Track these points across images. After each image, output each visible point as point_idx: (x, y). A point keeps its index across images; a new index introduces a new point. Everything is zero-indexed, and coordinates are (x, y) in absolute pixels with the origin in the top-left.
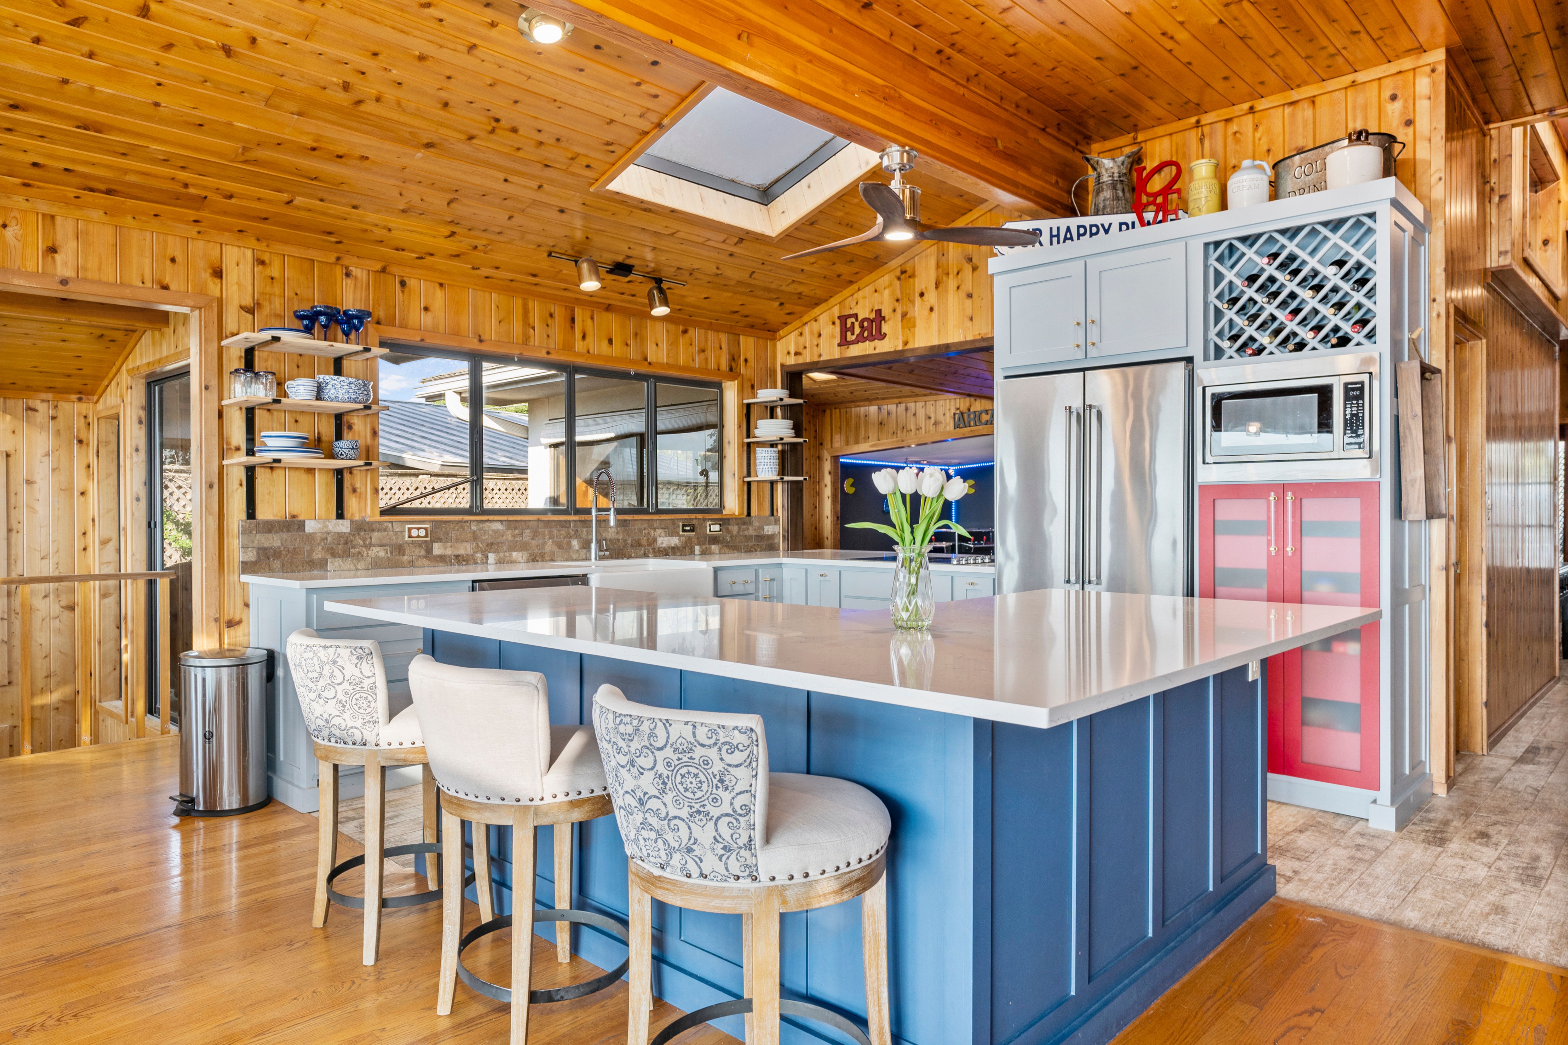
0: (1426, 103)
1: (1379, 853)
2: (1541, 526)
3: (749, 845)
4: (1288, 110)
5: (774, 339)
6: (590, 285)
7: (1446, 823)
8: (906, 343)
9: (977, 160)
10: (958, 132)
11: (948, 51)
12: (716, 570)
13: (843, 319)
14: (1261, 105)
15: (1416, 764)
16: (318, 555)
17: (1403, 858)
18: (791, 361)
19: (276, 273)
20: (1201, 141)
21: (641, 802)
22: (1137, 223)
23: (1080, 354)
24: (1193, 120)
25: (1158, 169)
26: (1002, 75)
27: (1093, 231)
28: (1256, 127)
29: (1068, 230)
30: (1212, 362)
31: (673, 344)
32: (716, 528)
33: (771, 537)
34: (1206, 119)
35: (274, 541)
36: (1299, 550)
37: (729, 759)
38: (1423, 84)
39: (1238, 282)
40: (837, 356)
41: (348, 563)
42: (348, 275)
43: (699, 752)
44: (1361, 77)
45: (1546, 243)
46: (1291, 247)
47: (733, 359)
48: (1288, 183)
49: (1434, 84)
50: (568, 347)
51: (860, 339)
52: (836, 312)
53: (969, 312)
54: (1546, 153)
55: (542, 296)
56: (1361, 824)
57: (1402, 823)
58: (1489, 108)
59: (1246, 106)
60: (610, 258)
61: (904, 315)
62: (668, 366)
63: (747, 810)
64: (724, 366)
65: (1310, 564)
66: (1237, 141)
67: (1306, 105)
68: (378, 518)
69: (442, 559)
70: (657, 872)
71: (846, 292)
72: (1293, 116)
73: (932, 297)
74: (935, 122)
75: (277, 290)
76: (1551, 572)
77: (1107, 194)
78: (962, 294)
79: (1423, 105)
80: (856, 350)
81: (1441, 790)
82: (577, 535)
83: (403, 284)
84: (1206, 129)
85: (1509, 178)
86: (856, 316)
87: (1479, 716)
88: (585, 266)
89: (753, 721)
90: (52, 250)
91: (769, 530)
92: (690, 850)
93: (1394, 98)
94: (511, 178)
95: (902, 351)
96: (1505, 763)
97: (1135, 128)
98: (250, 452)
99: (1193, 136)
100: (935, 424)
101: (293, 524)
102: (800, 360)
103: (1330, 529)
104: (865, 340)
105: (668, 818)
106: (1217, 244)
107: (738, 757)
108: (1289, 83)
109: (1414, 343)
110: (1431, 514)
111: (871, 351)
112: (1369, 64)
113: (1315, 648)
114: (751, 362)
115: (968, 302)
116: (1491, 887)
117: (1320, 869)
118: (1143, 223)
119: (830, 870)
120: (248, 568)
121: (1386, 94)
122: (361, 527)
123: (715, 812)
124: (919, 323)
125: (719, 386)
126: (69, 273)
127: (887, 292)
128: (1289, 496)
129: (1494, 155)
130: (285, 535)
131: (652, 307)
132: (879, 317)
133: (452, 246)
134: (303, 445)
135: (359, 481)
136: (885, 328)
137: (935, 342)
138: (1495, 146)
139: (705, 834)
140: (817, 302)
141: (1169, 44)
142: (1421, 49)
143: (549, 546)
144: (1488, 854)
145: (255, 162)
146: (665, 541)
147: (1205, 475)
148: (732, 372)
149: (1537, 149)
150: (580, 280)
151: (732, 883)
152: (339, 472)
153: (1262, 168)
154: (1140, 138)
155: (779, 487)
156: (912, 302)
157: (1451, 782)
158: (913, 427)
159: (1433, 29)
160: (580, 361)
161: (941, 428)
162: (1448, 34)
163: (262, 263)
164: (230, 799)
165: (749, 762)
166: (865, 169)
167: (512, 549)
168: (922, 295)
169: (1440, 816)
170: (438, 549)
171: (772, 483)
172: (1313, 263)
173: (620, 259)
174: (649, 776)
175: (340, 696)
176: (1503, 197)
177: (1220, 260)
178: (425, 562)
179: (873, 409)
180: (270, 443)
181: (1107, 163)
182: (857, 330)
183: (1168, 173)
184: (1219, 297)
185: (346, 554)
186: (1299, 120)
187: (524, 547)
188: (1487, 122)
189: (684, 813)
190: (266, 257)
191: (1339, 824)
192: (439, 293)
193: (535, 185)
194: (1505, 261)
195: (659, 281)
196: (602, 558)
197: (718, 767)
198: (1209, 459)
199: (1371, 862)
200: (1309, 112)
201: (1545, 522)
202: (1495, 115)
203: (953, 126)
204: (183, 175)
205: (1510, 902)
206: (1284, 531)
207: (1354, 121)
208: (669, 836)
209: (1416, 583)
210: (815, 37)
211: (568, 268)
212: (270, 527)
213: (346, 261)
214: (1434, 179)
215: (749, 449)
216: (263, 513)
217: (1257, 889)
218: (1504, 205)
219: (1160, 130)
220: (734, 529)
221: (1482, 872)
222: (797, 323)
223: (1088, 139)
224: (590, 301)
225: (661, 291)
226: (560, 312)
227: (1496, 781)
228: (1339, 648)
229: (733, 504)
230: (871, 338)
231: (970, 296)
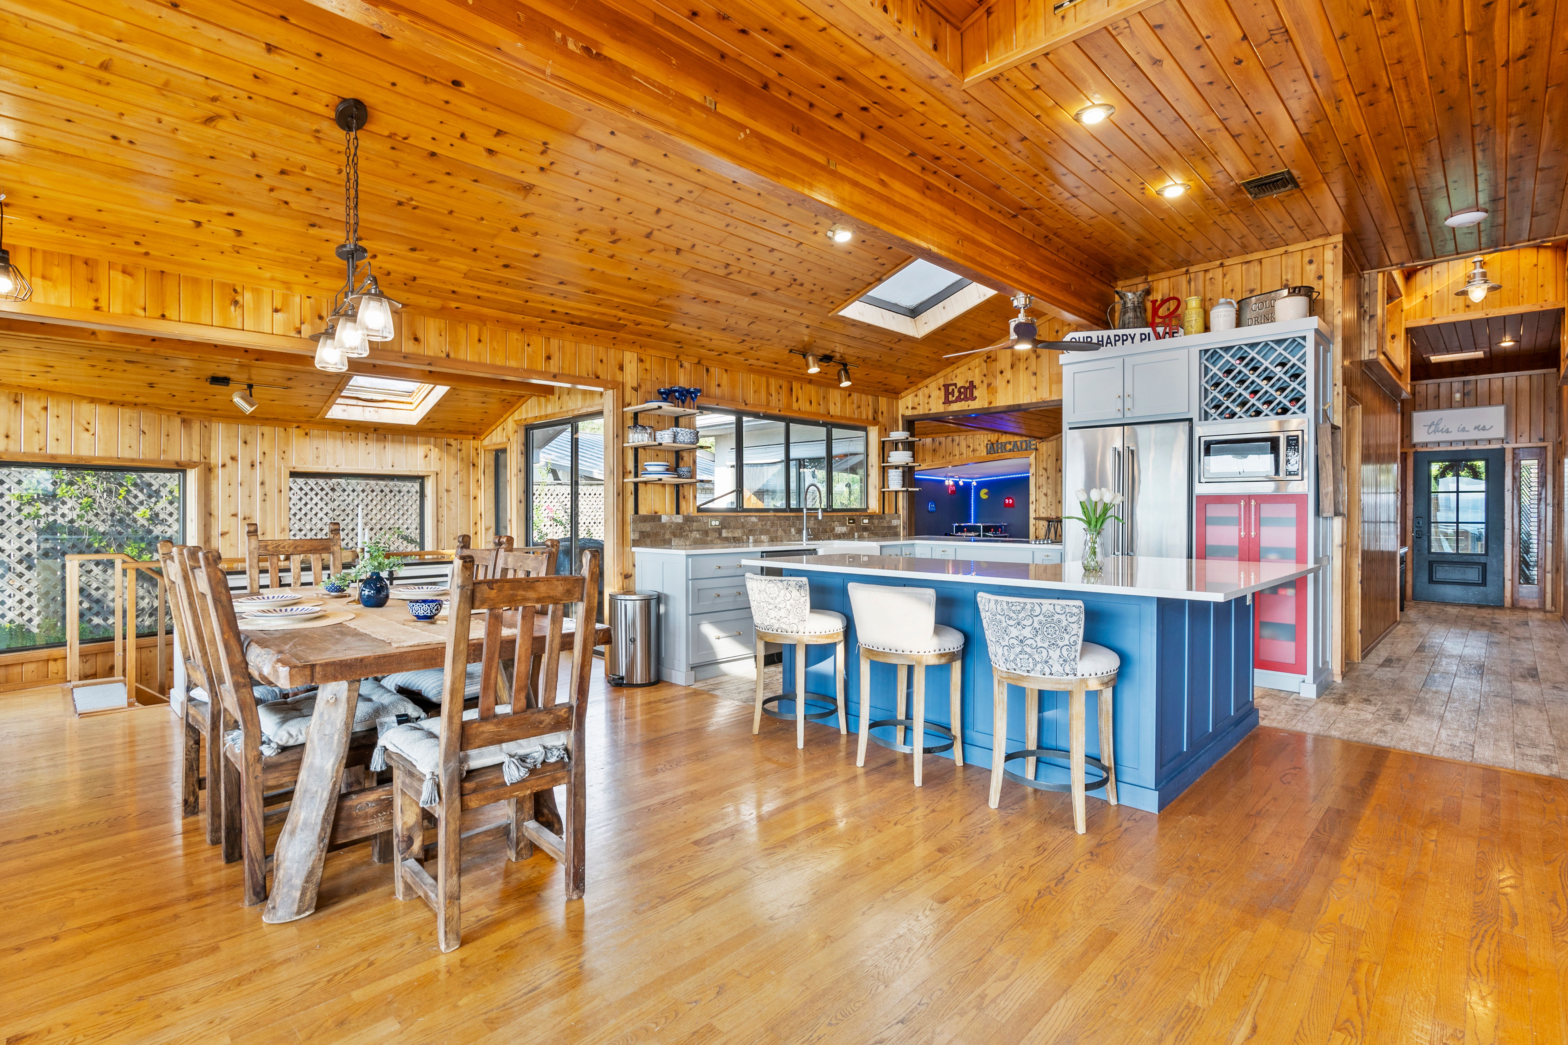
0: (1331, 266)
1: (1310, 708)
2: (1389, 522)
3: (1074, 660)
4: (1244, 267)
5: (897, 399)
6: (814, 370)
7: (1345, 695)
8: (990, 403)
9: (1061, 298)
10: (1053, 282)
11: (1051, 236)
12: (881, 547)
13: (946, 387)
14: (1227, 262)
15: (1325, 662)
16: (667, 537)
17: (1324, 710)
18: (909, 413)
19: (648, 367)
20: (1189, 282)
21: (1021, 641)
22: (1152, 336)
23: (1120, 415)
24: (1184, 269)
25: (1164, 302)
26: (1078, 248)
27: (1124, 339)
28: (1224, 275)
29: (1109, 337)
30: (1203, 422)
31: (843, 403)
32: (866, 521)
33: (896, 527)
34: (1192, 269)
35: (647, 527)
36: (1258, 535)
37: (1070, 620)
38: (1329, 255)
39: (1220, 374)
40: (942, 410)
41: (681, 542)
42: (681, 366)
43: (1056, 617)
44: (1290, 248)
45: (1393, 337)
46: (1253, 354)
47: (875, 412)
48: (1248, 314)
49: (1335, 255)
50: (789, 407)
51: (959, 400)
52: (941, 382)
53: (1034, 384)
54: (1395, 282)
55: (777, 376)
56: (1294, 696)
57: (1319, 695)
58: (1364, 261)
59: (1218, 263)
60: (822, 352)
61: (989, 385)
62: (842, 417)
63: (1075, 642)
64: (870, 417)
65: (1264, 543)
66: (1212, 284)
67: (1256, 263)
68: (696, 514)
69: (727, 539)
70: (1025, 674)
71: (949, 370)
72: (1248, 270)
73: (1008, 374)
74: (1042, 278)
75: (649, 377)
76: (1395, 553)
77: (1131, 314)
78: (1030, 372)
79: (1329, 268)
80: (956, 407)
81: (1338, 679)
82: (794, 525)
83: (708, 370)
84: (1192, 276)
85: (1376, 305)
86: (955, 385)
87: (1357, 638)
88: (810, 358)
89: (1080, 603)
90: (549, 358)
91: (895, 522)
92: (1046, 662)
93: (1311, 262)
94: (789, 310)
95: (988, 408)
96: (1372, 667)
97: (1147, 273)
98: (636, 476)
99: (1184, 280)
100: (974, 451)
101: (655, 518)
102: (916, 412)
103: (1276, 521)
104: (961, 400)
105: (1037, 648)
106: (1206, 351)
107: (1074, 619)
108: (1245, 249)
109: (1325, 411)
110: (1337, 514)
111: (966, 408)
112: (1296, 241)
113: (1267, 592)
114: (885, 414)
115: (1034, 378)
116: (1376, 722)
117: (1278, 714)
118: (1158, 337)
119: (1099, 674)
120: (636, 543)
121: (1306, 259)
122: (688, 519)
123: (1061, 644)
124: (999, 390)
125: (864, 429)
126: (556, 371)
127: (977, 370)
128: (1253, 503)
129: (1367, 290)
130: (652, 524)
131: (840, 382)
132: (972, 386)
133: (739, 348)
134: (667, 470)
135: (688, 492)
136: (976, 393)
137: (1011, 403)
138: (1367, 284)
139: (1055, 654)
140: (926, 375)
141: (1181, 233)
142: (1329, 235)
143: (780, 533)
144: (1372, 708)
145: (661, 306)
146: (840, 529)
147: (1200, 489)
148: (875, 422)
149: (1391, 280)
150: (808, 367)
151: (1065, 677)
152: (677, 486)
153: (1230, 303)
154: (1150, 279)
155: (900, 495)
156: (995, 377)
157: (1344, 675)
158: (957, 453)
159: (1335, 223)
160: (795, 415)
161: (977, 454)
162: (1344, 226)
163: (642, 361)
164: (638, 678)
165: (1078, 622)
166: (983, 299)
167: (761, 533)
168: (1002, 372)
169: (1340, 691)
170: (725, 534)
171: (896, 492)
172: (1266, 364)
173: (828, 353)
174: (1028, 629)
175: (788, 607)
176: (1372, 317)
177: (1207, 360)
178: (719, 541)
179: (928, 440)
180: (649, 469)
181: (1130, 295)
182: (956, 394)
183: (1172, 305)
184: (1207, 382)
185: (680, 536)
186: (1252, 273)
187: (767, 532)
188: (1362, 270)
189: (1046, 645)
190: (643, 357)
191: (1282, 695)
192: (725, 375)
193: (799, 313)
194: (1373, 356)
195: (845, 365)
196: (809, 540)
197: (1065, 623)
198: (1203, 480)
199: (1307, 712)
200: (1257, 268)
201: (1392, 520)
202: (1367, 265)
203: (1051, 279)
204: (621, 314)
205: (1388, 728)
206: (1250, 523)
207: (1287, 273)
208: (1036, 656)
209: (1325, 555)
210: (989, 236)
211: (797, 359)
212: (645, 519)
213: (681, 358)
214: (1336, 312)
215: (884, 471)
216: (643, 511)
217: (1250, 719)
218: (1373, 322)
219: (1162, 275)
220: (876, 522)
221: (1370, 716)
222: (913, 389)
223: (1116, 279)
224: (810, 380)
225: (846, 371)
226: (785, 385)
227: (1369, 676)
228: (1282, 592)
229: (874, 506)
230: (966, 399)
231: (1035, 374)
